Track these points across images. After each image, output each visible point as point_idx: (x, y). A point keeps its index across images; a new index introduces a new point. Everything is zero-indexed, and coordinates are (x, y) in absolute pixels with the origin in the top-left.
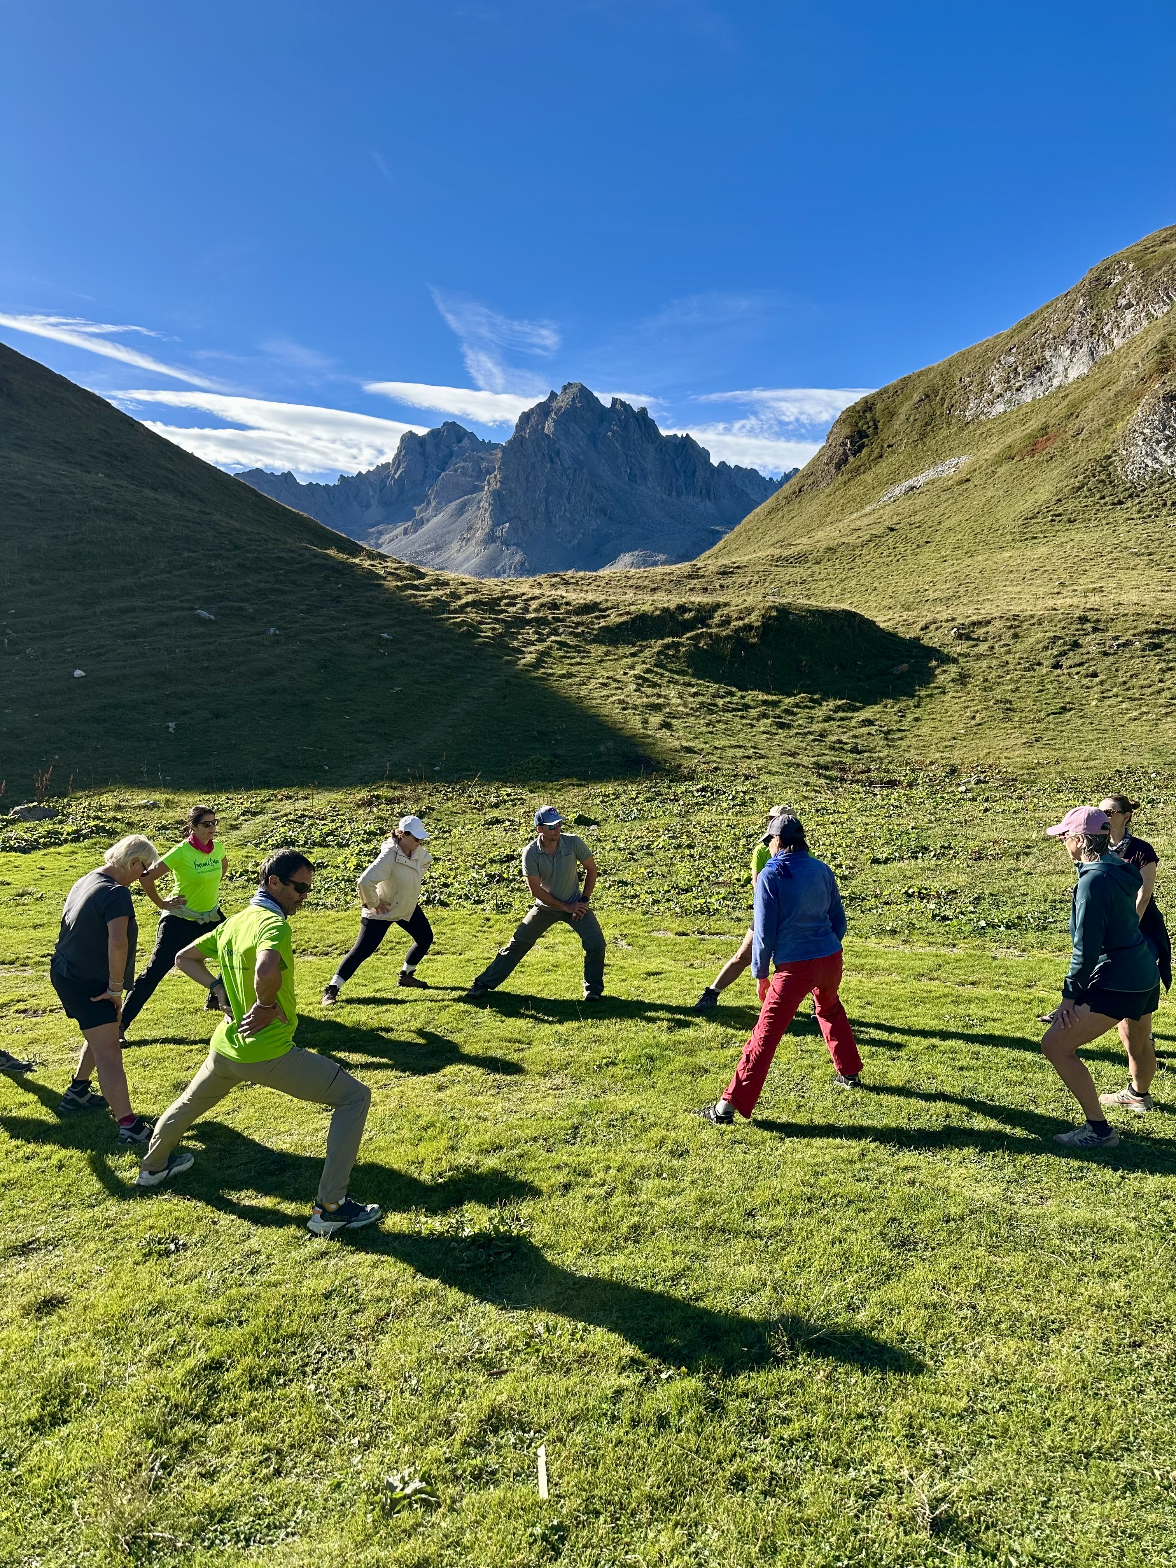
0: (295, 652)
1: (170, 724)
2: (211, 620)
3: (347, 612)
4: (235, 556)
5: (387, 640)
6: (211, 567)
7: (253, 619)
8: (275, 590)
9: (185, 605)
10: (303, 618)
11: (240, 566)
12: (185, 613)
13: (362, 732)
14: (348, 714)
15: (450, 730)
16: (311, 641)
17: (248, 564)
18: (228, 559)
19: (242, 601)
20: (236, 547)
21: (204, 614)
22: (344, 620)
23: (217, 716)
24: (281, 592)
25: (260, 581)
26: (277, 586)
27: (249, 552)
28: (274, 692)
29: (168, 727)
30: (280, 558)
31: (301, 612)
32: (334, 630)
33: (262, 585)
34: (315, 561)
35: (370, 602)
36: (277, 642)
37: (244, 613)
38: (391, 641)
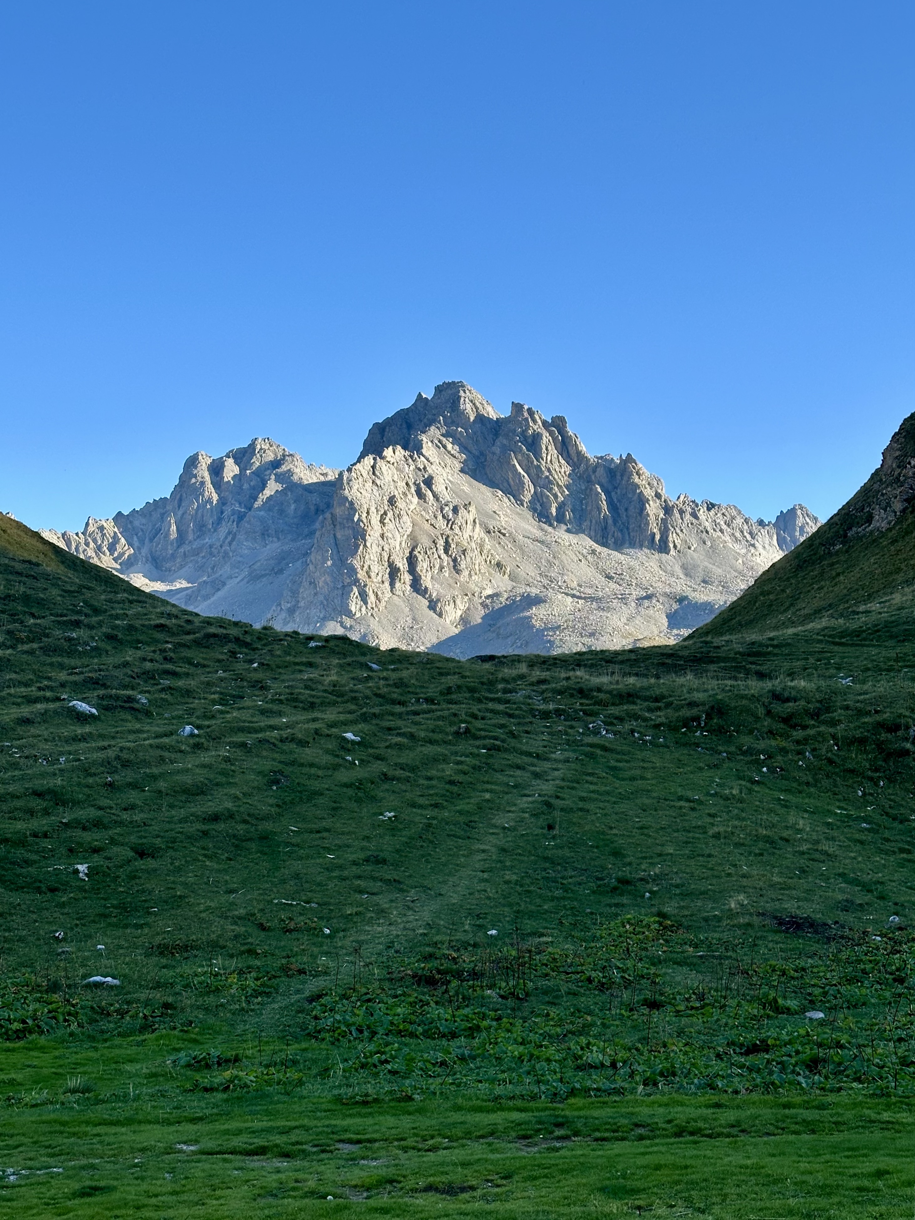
0: (227, 760)
1: (81, 868)
2: (92, 715)
3: (281, 702)
4: (100, 624)
5: (353, 742)
6: (70, 639)
7: (148, 714)
8: (167, 672)
9: (48, 694)
10: (221, 712)
11: (110, 638)
12: (52, 706)
13: (359, 877)
14: (329, 850)
15: (486, 875)
16: (243, 745)
17: (120, 636)
18: (91, 627)
19: (125, 687)
20: (97, 611)
21: (83, 707)
22: (280, 714)
23: (141, 854)
24: (174, 674)
25: (144, 659)
26: (169, 666)
27: (117, 617)
28: (215, 818)
29: (77, 871)
30: (162, 626)
31: (214, 702)
32: (272, 728)
33: (148, 665)
34: (212, 630)
35: (307, 687)
36: (197, 746)
37: (136, 706)
38: (359, 743)
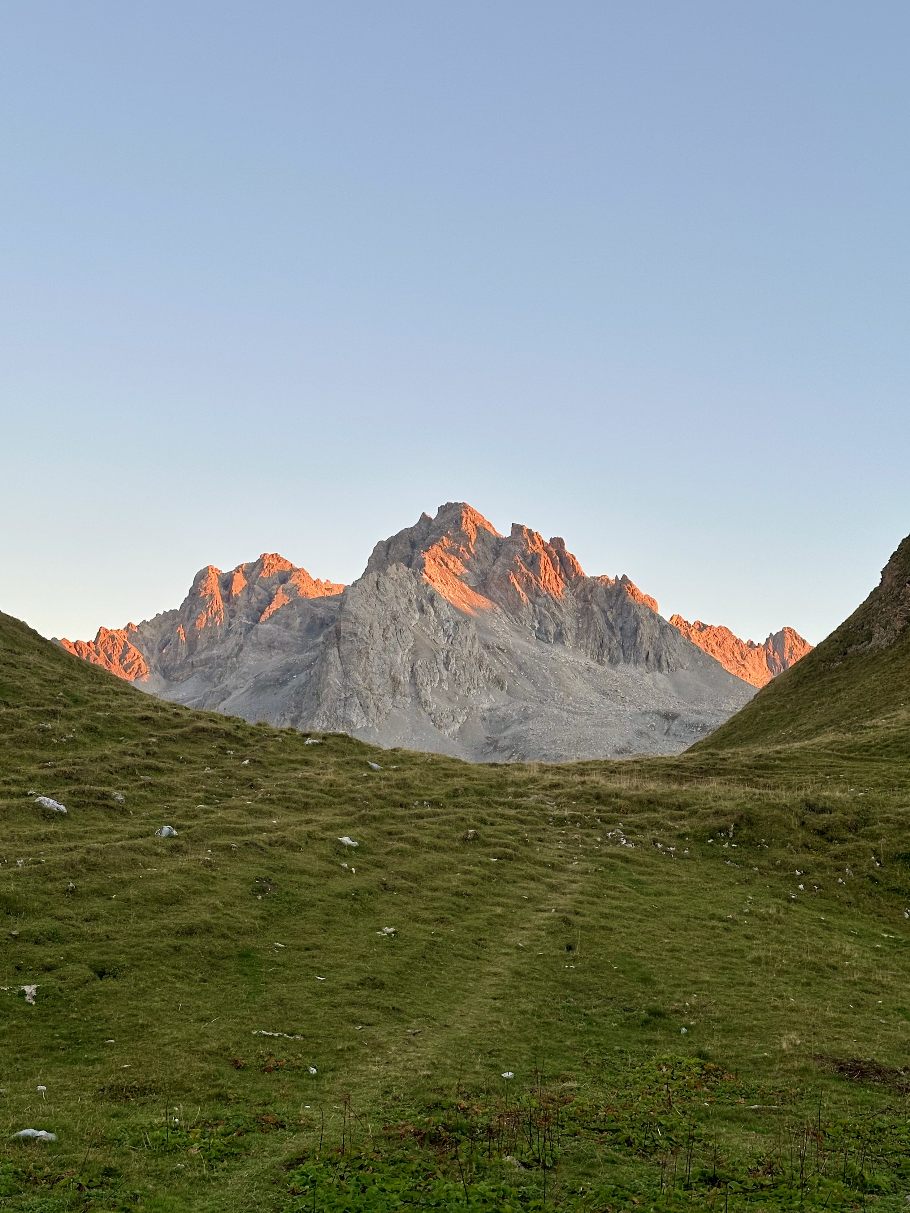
0: (208, 865)
1: (28, 989)
2: (60, 813)
3: (272, 802)
4: (80, 714)
5: (350, 847)
6: (44, 731)
7: (124, 812)
8: (148, 768)
9: (14, 789)
10: (206, 812)
11: (89, 729)
12: (16, 801)
13: (353, 1004)
14: (320, 972)
15: (498, 1003)
16: (228, 848)
17: (100, 727)
18: (70, 718)
19: (102, 783)
20: (76, 701)
21: (50, 803)
22: (270, 815)
23: (101, 974)
24: (158, 770)
25: (125, 753)
26: (151, 761)
27: (99, 708)
28: (190, 932)
29: (23, 994)
30: (147, 718)
31: (198, 801)
32: (261, 830)
33: (128, 759)
34: (201, 724)
35: (301, 786)
36: (176, 849)
37: (111, 803)
38: (356, 849)
